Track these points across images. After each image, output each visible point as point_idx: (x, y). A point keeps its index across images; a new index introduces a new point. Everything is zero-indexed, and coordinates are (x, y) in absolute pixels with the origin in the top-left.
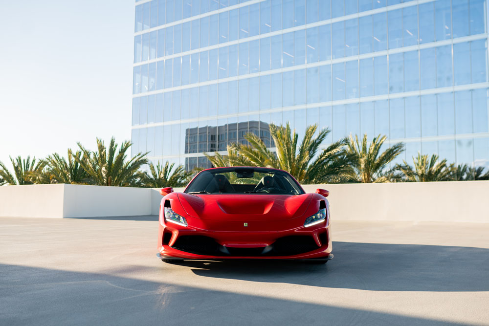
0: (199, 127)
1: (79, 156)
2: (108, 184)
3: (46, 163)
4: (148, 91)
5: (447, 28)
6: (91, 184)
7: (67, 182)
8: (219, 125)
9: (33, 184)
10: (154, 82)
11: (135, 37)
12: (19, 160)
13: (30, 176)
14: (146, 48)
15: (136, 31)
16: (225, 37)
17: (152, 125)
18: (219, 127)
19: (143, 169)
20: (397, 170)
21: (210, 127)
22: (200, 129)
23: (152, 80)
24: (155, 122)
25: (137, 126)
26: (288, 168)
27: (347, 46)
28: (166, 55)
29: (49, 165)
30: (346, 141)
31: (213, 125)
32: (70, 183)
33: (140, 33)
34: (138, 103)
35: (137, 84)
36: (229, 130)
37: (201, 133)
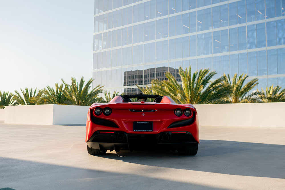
0: (133, 70)
1: (62, 88)
2: (79, 104)
3: (43, 92)
4: (103, 49)
5: (283, 9)
6: (69, 104)
7: (55, 104)
8: (144, 69)
9: (35, 104)
10: (106, 44)
11: (94, 17)
12: (27, 90)
13: (33, 100)
14: (101, 24)
15: (95, 14)
16: (148, 17)
17: (104, 69)
18: (144, 71)
19: (100, 95)
20: (255, 95)
21: (139, 71)
22: (133, 71)
23: (105, 43)
24: (106, 67)
25: (96, 70)
26: (189, 94)
27: (221, 21)
28: (113, 28)
29: (44, 93)
30: (224, 78)
31: (141, 69)
32: (56, 104)
33: (97, 15)
34: (96, 56)
35: (96, 45)
36: (150, 72)
37: (134, 74)
